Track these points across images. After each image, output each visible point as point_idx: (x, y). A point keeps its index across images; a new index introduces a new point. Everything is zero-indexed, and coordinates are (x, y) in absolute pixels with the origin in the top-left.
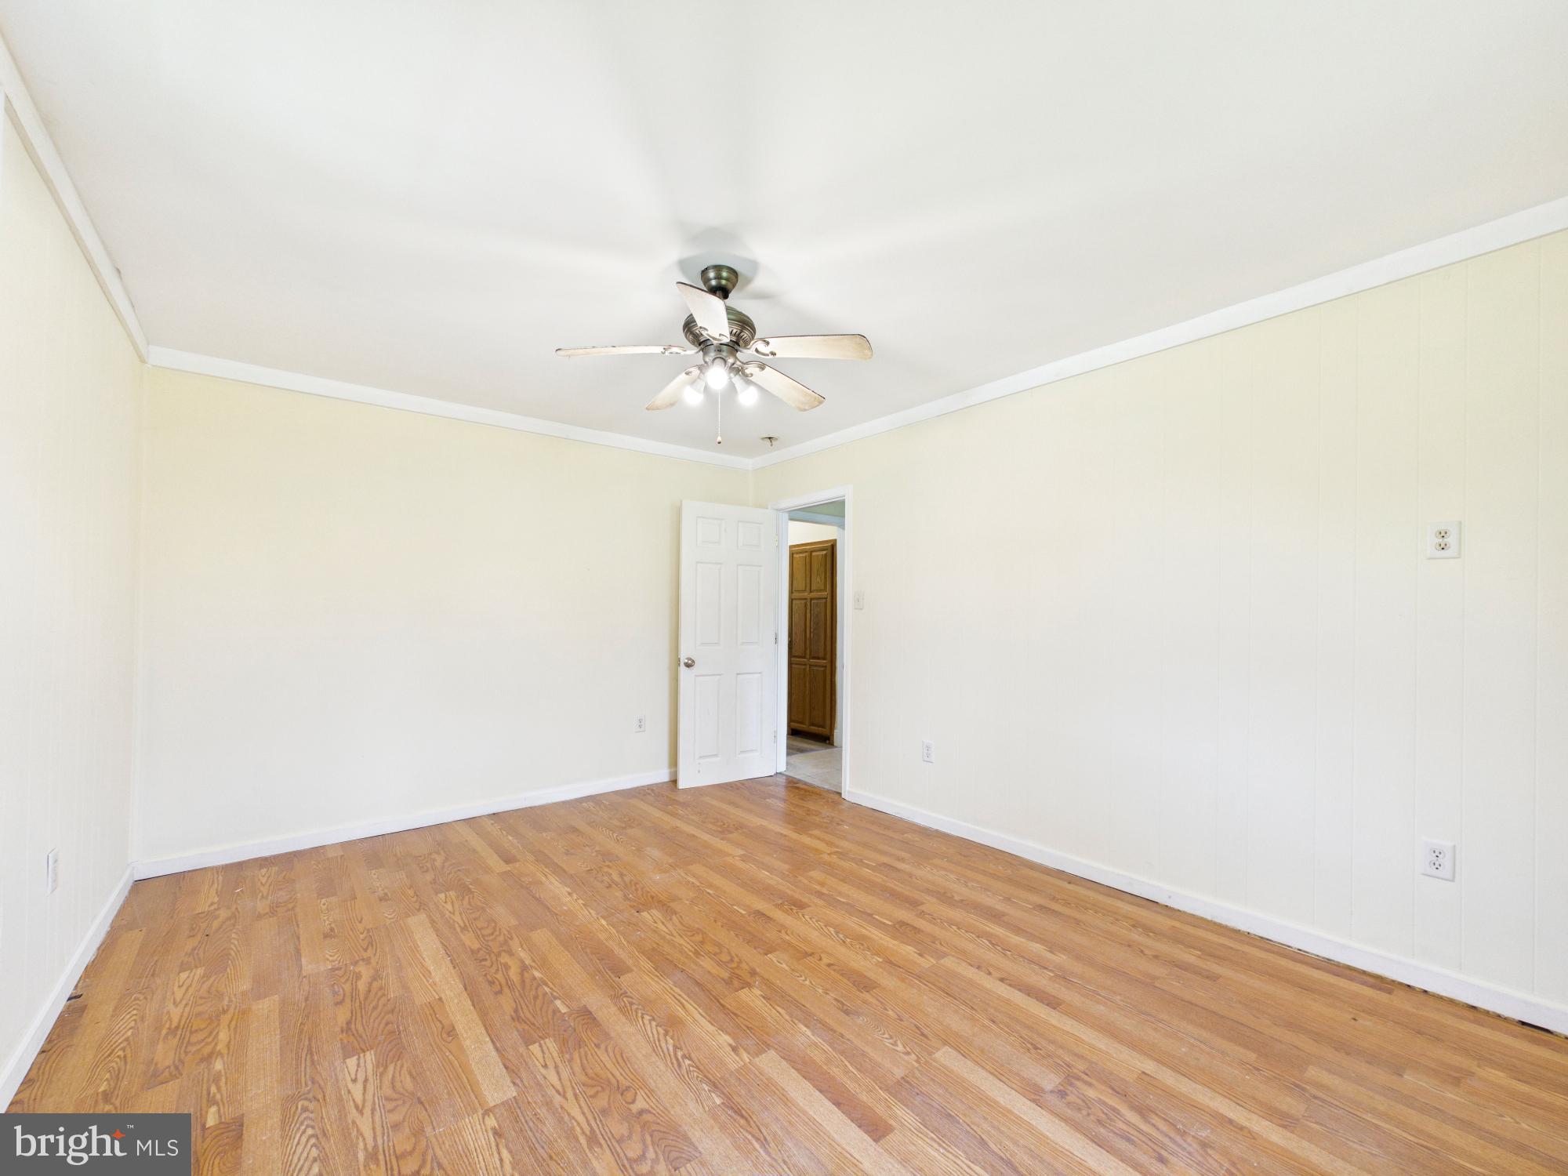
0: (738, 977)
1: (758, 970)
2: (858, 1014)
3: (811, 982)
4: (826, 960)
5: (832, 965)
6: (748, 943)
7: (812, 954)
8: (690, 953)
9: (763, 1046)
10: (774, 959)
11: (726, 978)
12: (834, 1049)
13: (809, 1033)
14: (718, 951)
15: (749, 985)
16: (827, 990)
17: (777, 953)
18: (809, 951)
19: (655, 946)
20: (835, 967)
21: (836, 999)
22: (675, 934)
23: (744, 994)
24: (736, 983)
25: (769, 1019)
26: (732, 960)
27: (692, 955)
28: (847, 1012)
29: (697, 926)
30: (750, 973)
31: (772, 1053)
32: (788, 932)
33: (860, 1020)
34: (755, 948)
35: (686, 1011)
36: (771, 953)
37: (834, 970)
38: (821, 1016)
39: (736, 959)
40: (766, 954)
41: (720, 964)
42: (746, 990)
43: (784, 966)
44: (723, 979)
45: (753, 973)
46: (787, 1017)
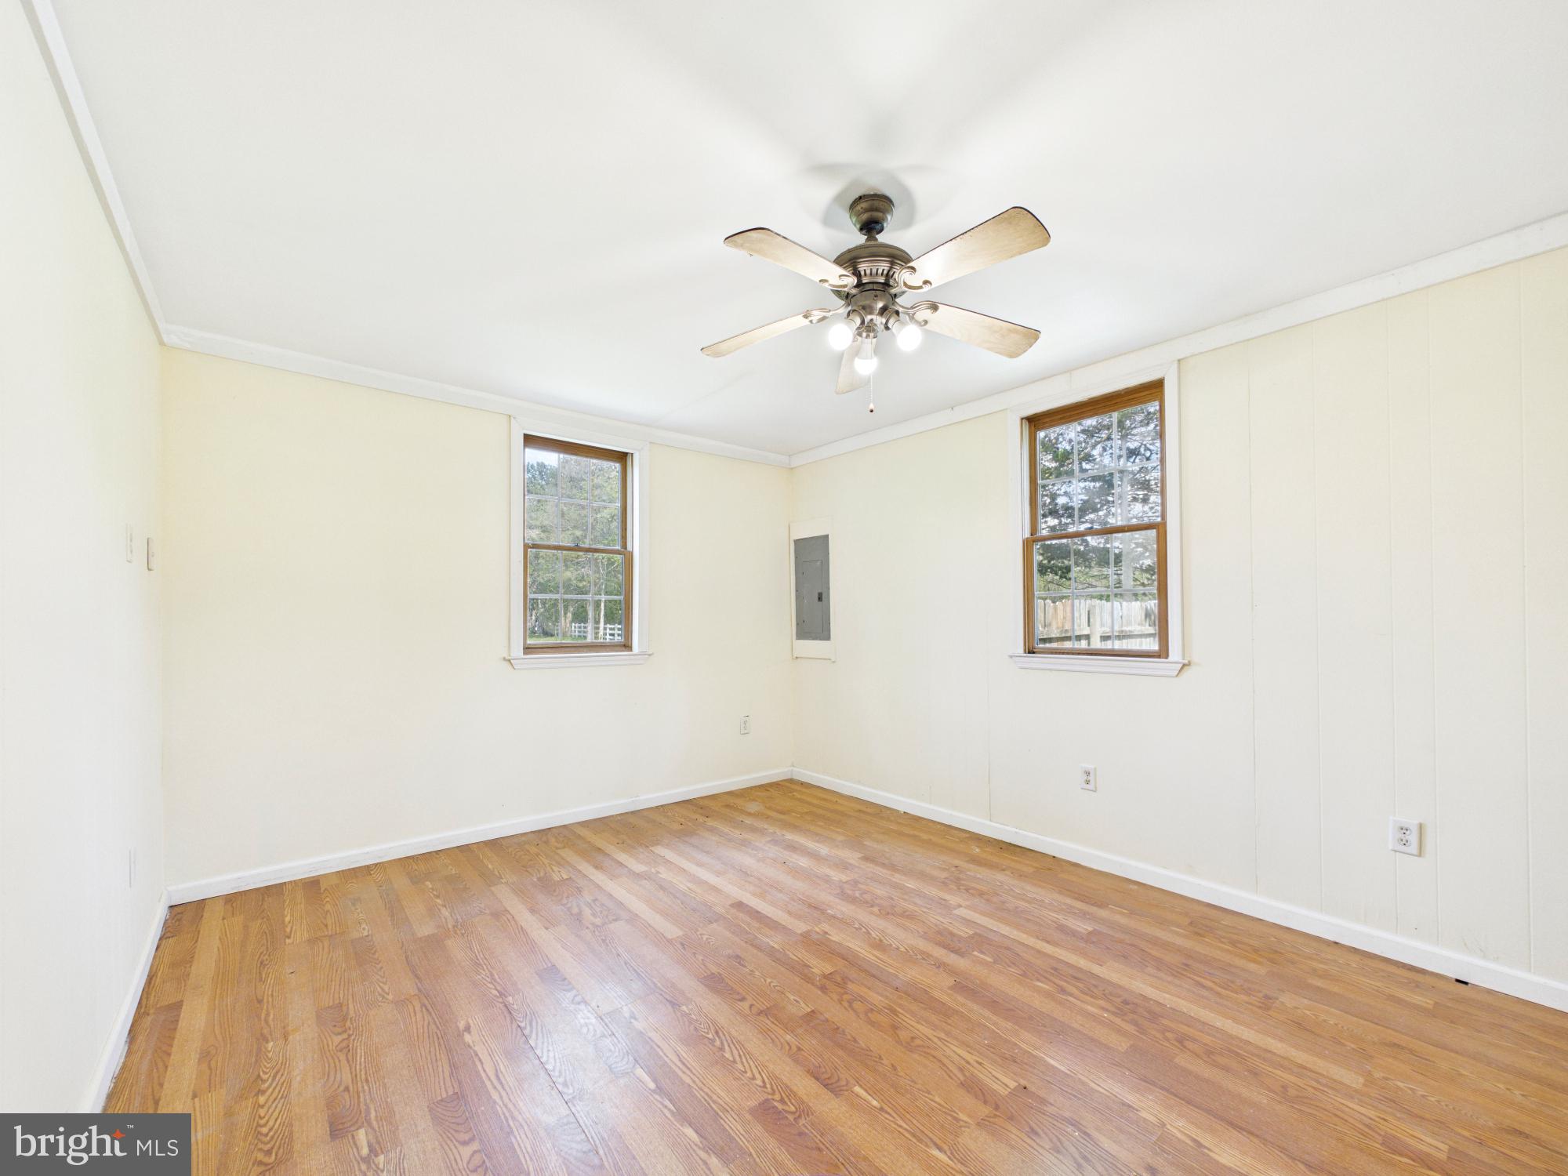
0: (838, 984)
1: (819, 992)
2: (729, 957)
3: (765, 981)
4: (745, 1005)
5: (740, 1000)
6: (838, 1028)
7: (760, 1013)
8: (900, 1010)
9: (806, 936)
10: (803, 1005)
11: (849, 983)
12: (754, 934)
13: (772, 944)
14: (869, 1014)
15: (825, 976)
16: (750, 974)
17: (800, 1015)
18: (762, 1018)
19: (949, 1021)
20: (737, 997)
21: (745, 966)
22: (935, 1040)
23: (828, 969)
24: (839, 979)
25: (803, 951)
26: (850, 1003)
27: (897, 1009)
28: (738, 957)
29: (916, 1056)
30: (826, 989)
31: (799, 932)
32: (787, 1047)
33: (730, 952)
34: (827, 1021)
35: (874, 955)
36: (808, 1014)
37: (738, 993)
38: (759, 954)
39: (846, 1004)
40: (813, 1011)
41: (862, 999)
42: (827, 972)
43: (792, 997)
44: (853, 982)
45: (823, 989)
46: (788, 952)
